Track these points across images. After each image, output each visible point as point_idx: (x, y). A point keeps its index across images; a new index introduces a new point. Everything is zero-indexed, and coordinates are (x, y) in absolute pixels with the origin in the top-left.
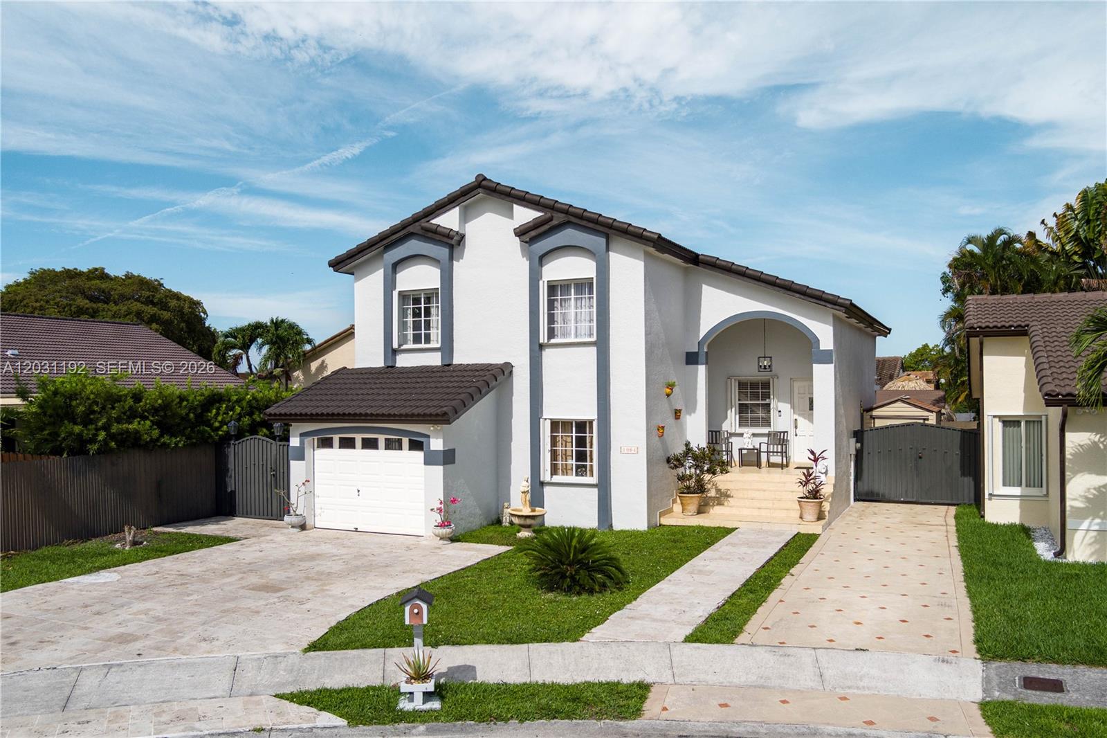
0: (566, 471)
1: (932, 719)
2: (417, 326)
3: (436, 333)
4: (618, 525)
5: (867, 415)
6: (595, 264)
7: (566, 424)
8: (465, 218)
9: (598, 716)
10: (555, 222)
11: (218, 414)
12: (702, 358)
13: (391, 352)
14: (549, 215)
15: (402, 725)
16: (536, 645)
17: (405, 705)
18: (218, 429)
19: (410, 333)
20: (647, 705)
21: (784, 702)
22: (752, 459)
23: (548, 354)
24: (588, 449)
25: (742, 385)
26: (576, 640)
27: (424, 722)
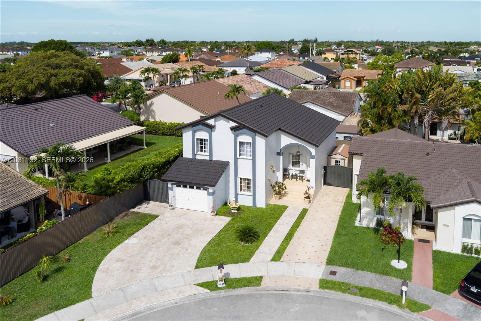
0: (244, 190)
1: (310, 284)
2: (202, 147)
3: (207, 150)
4: (258, 205)
5: (329, 157)
6: (252, 138)
7: (244, 179)
8: (215, 121)
9: (254, 286)
10: (241, 127)
11: (144, 174)
12: (281, 154)
13: (194, 155)
14: (239, 125)
15: (220, 291)
16: (241, 263)
17: (219, 286)
18: (145, 178)
19: (200, 149)
20: (262, 283)
21: (286, 280)
22: (295, 177)
23: (239, 160)
24: (250, 186)
25: (293, 156)
26: (249, 262)
27: (223, 289)
